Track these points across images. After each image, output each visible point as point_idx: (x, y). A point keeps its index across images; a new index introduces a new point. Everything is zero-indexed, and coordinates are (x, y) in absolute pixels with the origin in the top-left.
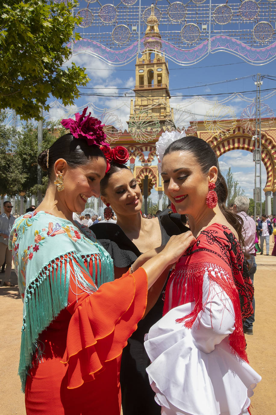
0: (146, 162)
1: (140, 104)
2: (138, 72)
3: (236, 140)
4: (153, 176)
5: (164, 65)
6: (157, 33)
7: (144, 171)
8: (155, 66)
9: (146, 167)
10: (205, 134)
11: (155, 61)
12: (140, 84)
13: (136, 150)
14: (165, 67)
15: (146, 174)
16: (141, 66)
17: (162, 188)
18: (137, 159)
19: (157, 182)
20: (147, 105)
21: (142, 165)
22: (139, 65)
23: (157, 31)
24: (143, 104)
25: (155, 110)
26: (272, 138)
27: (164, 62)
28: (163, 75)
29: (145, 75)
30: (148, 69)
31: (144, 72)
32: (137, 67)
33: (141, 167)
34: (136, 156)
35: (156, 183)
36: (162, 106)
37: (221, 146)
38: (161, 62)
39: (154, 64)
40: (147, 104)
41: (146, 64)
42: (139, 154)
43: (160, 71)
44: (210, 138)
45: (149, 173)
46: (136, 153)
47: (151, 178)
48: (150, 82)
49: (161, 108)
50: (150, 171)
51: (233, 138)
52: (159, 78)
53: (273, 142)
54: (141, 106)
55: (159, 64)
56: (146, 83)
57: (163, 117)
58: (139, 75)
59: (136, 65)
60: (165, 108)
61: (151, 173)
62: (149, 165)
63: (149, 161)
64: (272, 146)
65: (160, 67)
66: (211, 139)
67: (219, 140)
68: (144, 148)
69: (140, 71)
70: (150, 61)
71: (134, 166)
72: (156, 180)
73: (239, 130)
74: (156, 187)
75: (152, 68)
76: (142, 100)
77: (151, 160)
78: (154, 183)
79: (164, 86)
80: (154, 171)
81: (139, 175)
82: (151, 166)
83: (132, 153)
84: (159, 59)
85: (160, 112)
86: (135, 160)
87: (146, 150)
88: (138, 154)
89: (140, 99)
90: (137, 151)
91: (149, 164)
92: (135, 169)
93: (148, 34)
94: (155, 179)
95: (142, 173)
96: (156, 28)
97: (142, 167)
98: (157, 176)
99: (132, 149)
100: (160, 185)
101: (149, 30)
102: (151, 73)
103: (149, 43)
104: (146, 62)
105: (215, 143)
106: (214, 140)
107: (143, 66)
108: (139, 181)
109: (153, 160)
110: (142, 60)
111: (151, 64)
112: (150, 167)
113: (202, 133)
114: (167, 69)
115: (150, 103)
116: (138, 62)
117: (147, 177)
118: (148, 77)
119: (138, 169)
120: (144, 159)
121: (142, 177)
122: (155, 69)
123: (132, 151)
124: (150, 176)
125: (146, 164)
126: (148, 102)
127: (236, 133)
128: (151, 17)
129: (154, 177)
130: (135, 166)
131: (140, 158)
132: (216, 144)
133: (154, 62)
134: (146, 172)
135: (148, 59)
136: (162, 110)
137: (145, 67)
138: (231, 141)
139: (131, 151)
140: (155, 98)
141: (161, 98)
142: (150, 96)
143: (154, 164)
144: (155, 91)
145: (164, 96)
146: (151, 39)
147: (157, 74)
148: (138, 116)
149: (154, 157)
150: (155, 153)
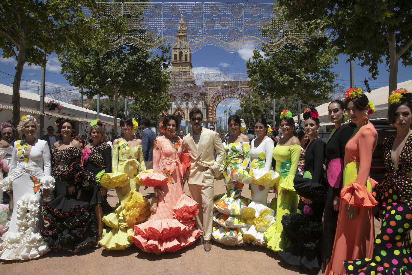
5: (188, 49)
6: (184, 30)
7: (178, 110)
9: (179, 108)
12: (175, 60)
18: (173, 103)
20: (179, 72)
21: (176, 107)
24: (176, 71)
25: (184, 75)
27: (189, 47)
28: (188, 55)
30: (180, 51)
31: (177, 53)
32: (173, 50)
35: (184, 117)
36: (187, 72)
39: (183, 48)
41: (178, 48)
42: (175, 101)
48: (180, 58)
50: (181, 110)
52: (186, 57)
55: (186, 48)
56: (178, 59)
57: (188, 79)
58: (175, 55)
63: (181, 105)
65: (186, 50)
66: (216, 92)
69: (175, 52)
70: (181, 46)
74: (184, 119)
75: (182, 51)
76: (176, 69)
79: (188, 61)
81: (174, 112)
84: (186, 45)
85: (187, 77)
89: (175, 68)
91: (181, 106)
93: (179, 30)
95: (176, 111)
96: (184, 28)
102: (181, 53)
107: (176, 49)
109: (183, 104)
110: (176, 46)
111: (181, 48)
112: (181, 108)
115: (181, 71)
116: (173, 47)
117: (179, 113)
118: (179, 55)
119: (174, 109)
120: (177, 103)
121: (177, 113)
125: (178, 106)
128: (181, 21)
129: (184, 114)
131: (175, 103)
135: (179, 45)
136: (188, 75)
137: (178, 50)
140: (184, 68)
141: (187, 68)
142: (181, 66)
143: (184, 106)
144: (184, 64)
145: (189, 66)
146: (181, 34)
147: (185, 54)
148: (174, 78)
149: (183, 102)
150: (184, 100)
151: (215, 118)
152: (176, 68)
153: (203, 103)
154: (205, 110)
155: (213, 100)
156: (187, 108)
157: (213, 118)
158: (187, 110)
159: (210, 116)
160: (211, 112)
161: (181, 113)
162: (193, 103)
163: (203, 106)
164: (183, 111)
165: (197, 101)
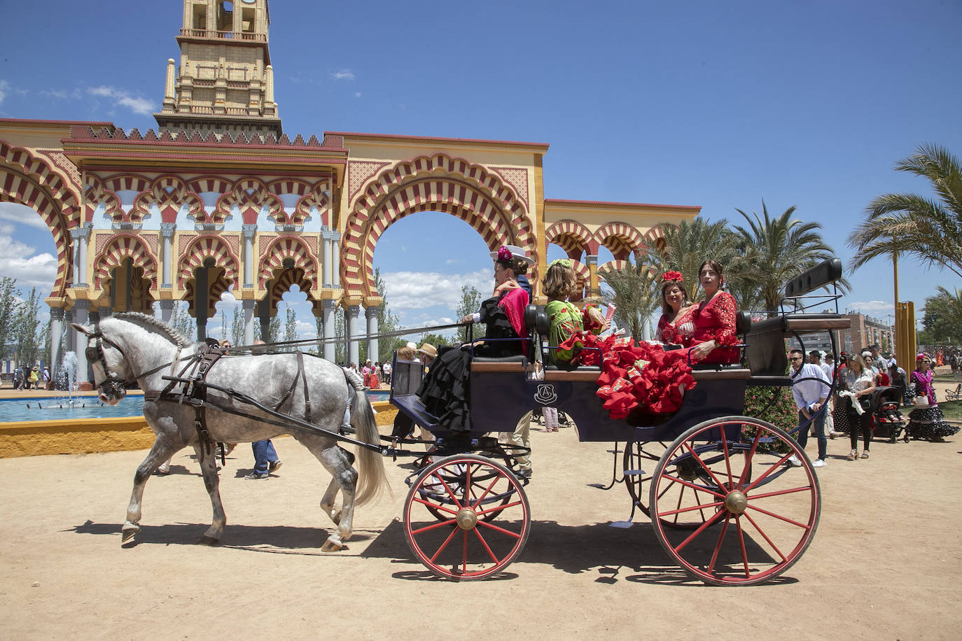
0: (209, 222)
1: (195, 77)
3: (433, 186)
4: (228, 259)
7: (203, 244)
9: (208, 234)
10: (361, 166)
12: (195, 27)
13: (180, 186)
15: (209, 253)
17: (253, 292)
18: (182, 213)
19: (241, 275)
20: (214, 81)
21: (196, 227)
24: (201, 77)
25: (235, 94)
26: (513, 186)
28: (258, 14)
29: (210, 7)
33: (193, 234)
34: (179, 204)
35: (236, 279)
36: (253, 86)
37: (398, 197)
40: (213, 78)
42: (190, 199)
43: (249, 4)
44: (372, 176)
45: (218, 250)
46: (180, 195)
47: (223, 264)
49: (250, 92)
50: (221, 244)
51: (425, 181)
53: (514, 196)
54: (195, 80)
56: (211, 24)
57: (257, 113)
58: (195, 4)
60: (262, 94)
61: (223, 250)
62: (217, 229)
63: (218, 219)
64: (513, 204)
66: (375, 178)
67: (395, 181)
68: (203, 184)
71: (174, 228)
72: (235, 271)
73: (440, 163)
74: (236, 288)
76: (199, 67)
77: (223, 216)
78: (231, 277)
79: (258, 40)
80: (230, 246)
81: (187, 255)
82: (224, 233)
83: (170, 195)
85: (248, 102)
86: (176, 213)
87: (210, 188)
88: (185, 198)
90: (183, 189)
91: (218, 226)
92: (177, 238)
94: (233, 266)
95: (195, 249)
97: (196, 233)
98: (239, 259)
99: (170, 183)
100: (248, 282)
105: (386, 188)
106: (383, 180)
108: (188, 272)
109: (229, 217)
112: (219, 235)
113: (354, 162)
115: (221, 77)
117: (209, 262)
118: (217, 13)
119: (185, 240)
120: (203, 212)
121: (197, 260)
123: (170, 189)
124: (220, 260)
125: (207, 225)
126: (217, 74)
127: (434, 169)
129: (232, 261)
130: (177, 229)
131: (192, 208)
132: (387, 192)
134: (209, 246)
136: (254, 98)
138: (422, 188)
139: (164, 190)
140: (235, 65)
141: (250, 66)
142: (222, 60)
143: (233, 224)
144: (236, 50)
145: (260, 63)
147: (243, 8)
148: (187, 103)
149: (232, 209)
150: (235, 199)
151: (372, 289)
152: (202, 63)
153: (324, 216)
155: (364, 212)
156: (250, 234)
157: (364, 287)
158: (249, 242)
159: (350, 280)
160: (354, 263)
161: (218, 257)
162: (281, 216)
163: (325, 229)
164: (227, 247)
165: (297, 206)
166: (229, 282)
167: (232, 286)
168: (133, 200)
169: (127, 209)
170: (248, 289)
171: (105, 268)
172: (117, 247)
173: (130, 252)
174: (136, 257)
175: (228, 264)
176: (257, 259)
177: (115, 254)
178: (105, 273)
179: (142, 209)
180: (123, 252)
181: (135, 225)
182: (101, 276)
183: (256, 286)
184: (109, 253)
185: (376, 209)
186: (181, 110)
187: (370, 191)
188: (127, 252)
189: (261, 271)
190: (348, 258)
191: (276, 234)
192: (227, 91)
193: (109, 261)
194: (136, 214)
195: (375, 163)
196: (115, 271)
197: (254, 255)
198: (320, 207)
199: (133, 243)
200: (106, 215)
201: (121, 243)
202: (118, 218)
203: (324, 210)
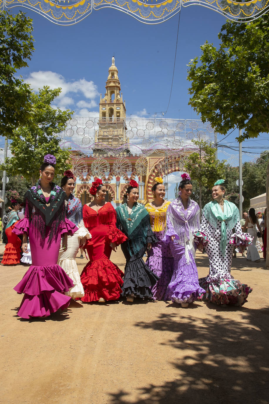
0: (107, 181)
2: (102, 109)
3: (177, 164)
4: (112, 191)
5: (121, 105)
6: (117, 80)
8: (115, 105)
10: (153, 159)
11: (115, 101)
14: (123, 106)
16: (104, 105)
20: (108, 136)
22: (102, 104)
23: (117, 78)
24: (105, 135)
25: (114, 139)
27: (122, 102)
28: (121, 113)
29: (107, 112)
30: (109, 107)
31: (107, 109)
32: (101, 106)
35: (114, 197)
37: (165, 169)
38: (119, 102)
39: (114, 104)
41: (107, 104)
43: (118, 109)
44: (156, 162)
45: (109, 189)
47: (111, 193)
50: (110, 187)
52: (118, 114)
55: (118, 104)
56: (107, 118)
58: (102, 112)
59: (100, 104)
61: (111, 189)
62: (109, 183)
63: (109, 180)
65: (119, 106)
66: (158, 163)
67: (164, 164)
68: (105, 169)
69: (103, 109)
70: (111, 101)
72: (114, 195)
74: (114, 200)
75: (113, 107)
76: (104, 132)
77: (111, 179)
78: (113, 196)
82: (111, 184)
84: (118, 100)
87: (107, 171)
89: (102, 131)
93: (109, 80)
94: (113, 193)
96: (116, 76)
98: (115, 191)
100: (117, 198)
101: (111, 77)
102: (111, 111)
103: (110, 87)
104: (108, 102)
105: (161, 166)
106: (160, 164)
107: (105, 105)
109: (112, 179)
110: (104, 100)
111: (111, 104)
112: (109, 185)
113: (151, 158)
114: (124, 107)
115: (110, 134)
116: (101, 102)
118: (109, 113)
120: (105, 178)
122: (115, 107)
125: (106, 182)
127: (177, 159)
128: (112, 67)
129: (113, 192)
131: (102, 177)
133: (114, 103)
135: (109, 99)
137: (107, 105)
138: (173, 165)
140: (115, 130)
141: (119, 130)
142: (111, 128)
143: (113, 181)
144: (115, 125)
145: (122, 128)
146: (112, 84)
147: (117, 111)
148: (101, 144)
149: (113, 177)
150: (114, 174)
152: (105, 130)
153: (139, 178)
154: (143, 186)
155: (154, 174)
156: (118, 184)
158: (118, 186)
159: (149, 196)
161: (109, 191)
162: (127, 178)
163: (139, 182)
164: (112, 188)
165: (131, 175)
166: (112, 198)
167: (113, 199)
168: (86, 175)
169: (85, 177)
170: (117, 200)
171: (79, 194)
172: (82, 188)
173: (86, 190)
174: (87, 191)
175: (112, 193)
176: (120, 191)
177: (82, 190)
178: (79, 196)
179: (89, 178)
180: (84, 190)
181: (87, 182)
182: (78, 197)
183: (120, 199)
184: (80, 190)
185: (158, 173)
186: (99, 146)
187: (156, 168)
188: (85, 190)
189: (121, 195)
190: (149, 189)
191: (125, 184)
192: (112, 139)
193: (80, 192)
194: (87, 179)
195: (157, 158)
196: (82, 195)
197: (119, 190)
198: (138, 175)
199: (86, 187)
200: (79, 180)
201: (83, 187)
202: (82, 180)
203: (139, 176)
